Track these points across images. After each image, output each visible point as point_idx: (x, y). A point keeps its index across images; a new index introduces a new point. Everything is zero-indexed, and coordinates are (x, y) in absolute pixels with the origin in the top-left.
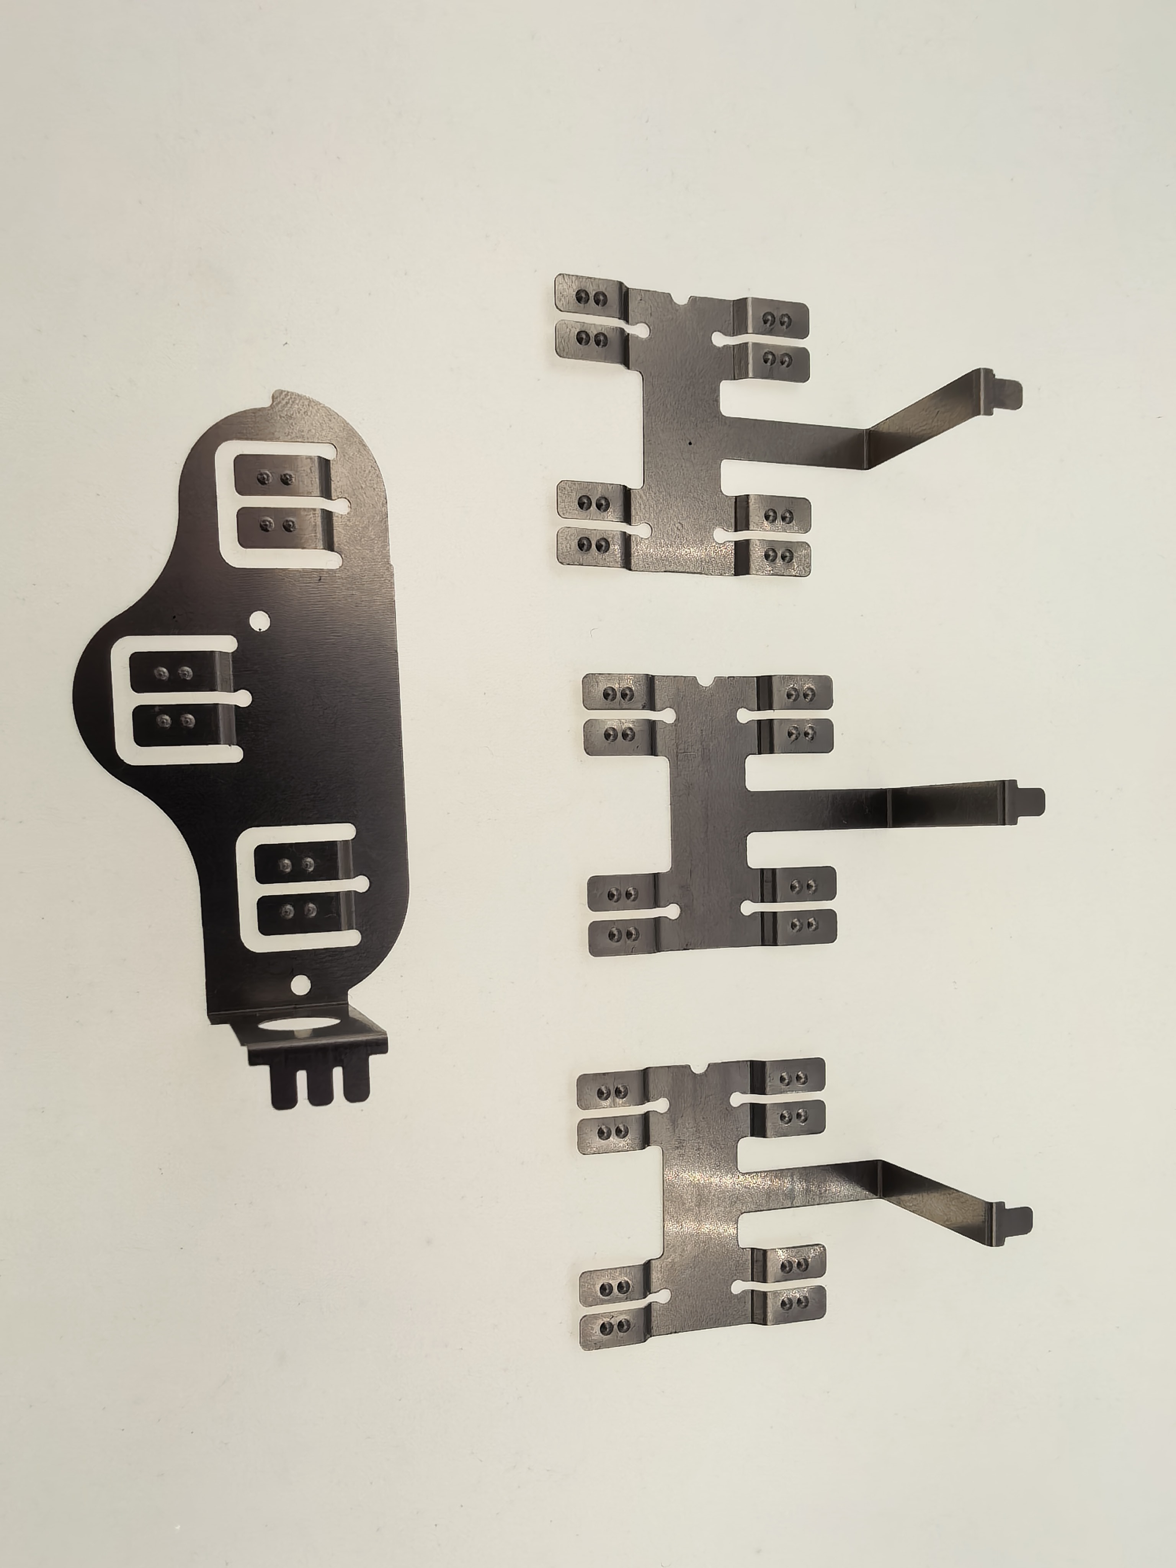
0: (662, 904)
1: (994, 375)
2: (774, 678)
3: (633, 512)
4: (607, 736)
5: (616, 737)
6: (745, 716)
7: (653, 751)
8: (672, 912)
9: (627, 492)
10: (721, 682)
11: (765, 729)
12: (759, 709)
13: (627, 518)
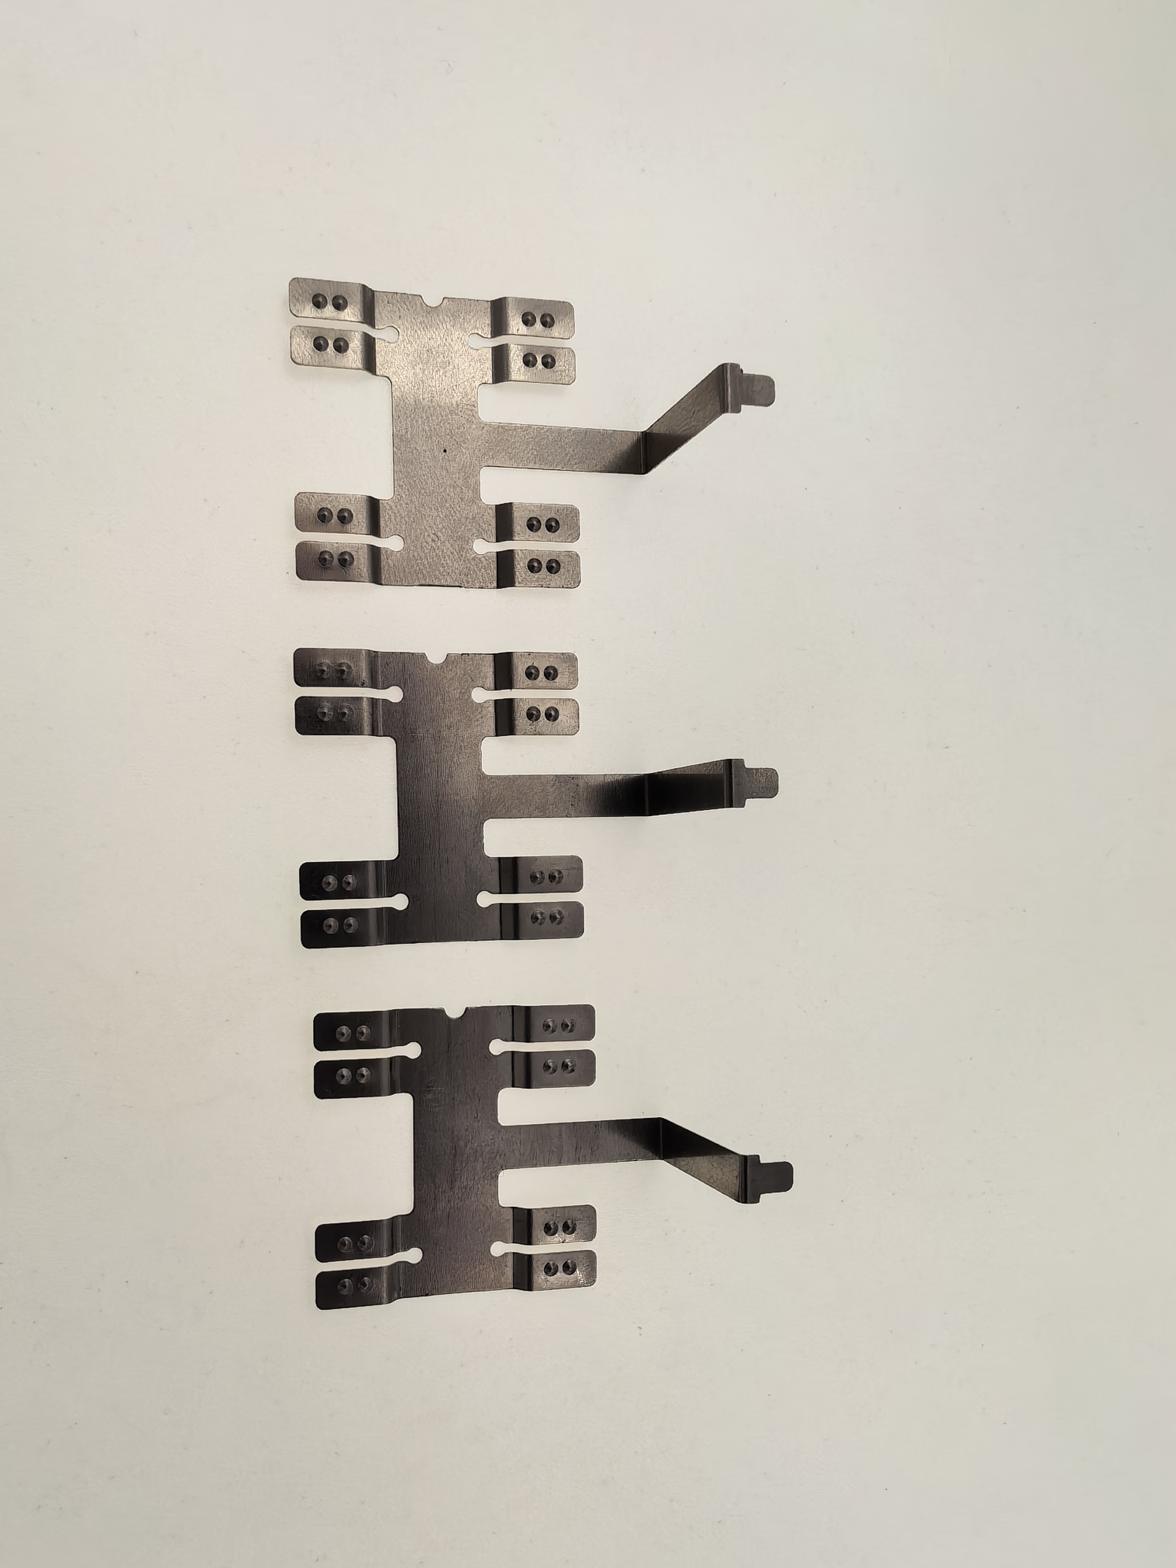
1: (742, 371)
3: (382, 523)
6: (480, 695)
7: (377, 731)
8: (398, 902)
9: (373, 505)
12: (496, 689)
13: (375, 529)
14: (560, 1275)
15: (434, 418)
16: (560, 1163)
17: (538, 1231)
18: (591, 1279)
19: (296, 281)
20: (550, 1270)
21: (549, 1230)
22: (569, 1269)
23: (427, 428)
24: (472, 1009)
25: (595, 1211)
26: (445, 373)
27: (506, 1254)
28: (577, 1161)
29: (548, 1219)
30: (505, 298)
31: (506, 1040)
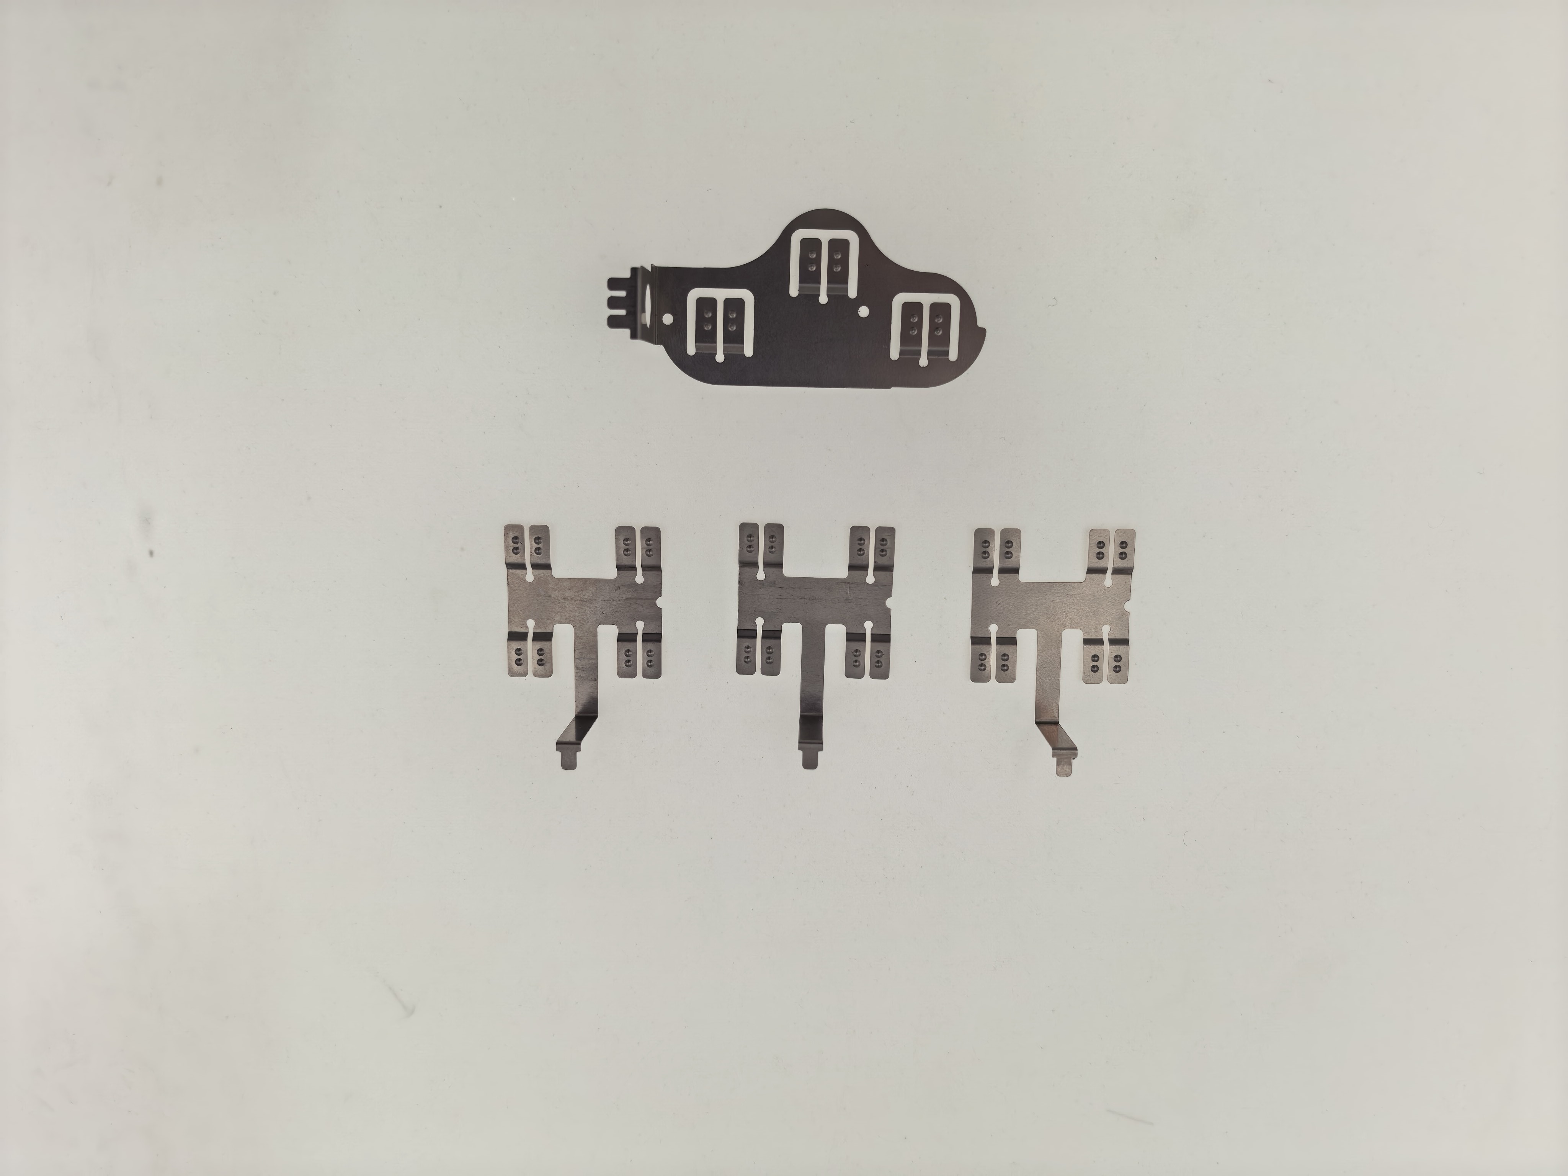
0: (766, 569)
1: (1074, 759)
2: (889, 643)
3: (1005, 575)
4: (861, 539)
5: (860, 544)
6: (868, 625)
7: (851, 567)
8: (761, 576)
9: (1016, 571)
10: (888, 612)
11: (861, 638)
12: (872, 634)
14: (515, 657)
15: (1064, 605)
16: (576, 658)
17: (540, 645)
18: (512, 674)
19: (1133, 533)
20: (518, 651)
21: (540, 652)
22: (519, 662)
23: (1057, 601)
24: (661, 612)
25: (549, 677)
26: (1089, 612)
27: (528, 628)
28: (576, 668)
29: (546, 651)
30: (1129, 645)
31: (643, 630)
